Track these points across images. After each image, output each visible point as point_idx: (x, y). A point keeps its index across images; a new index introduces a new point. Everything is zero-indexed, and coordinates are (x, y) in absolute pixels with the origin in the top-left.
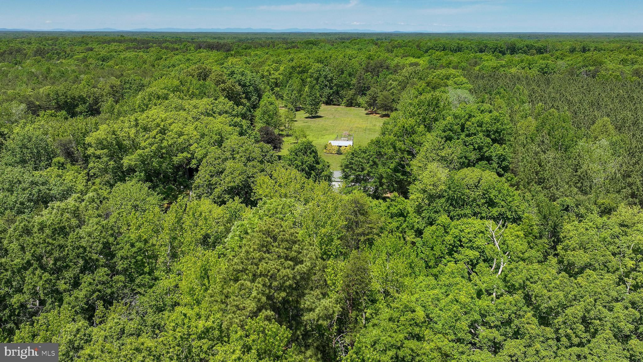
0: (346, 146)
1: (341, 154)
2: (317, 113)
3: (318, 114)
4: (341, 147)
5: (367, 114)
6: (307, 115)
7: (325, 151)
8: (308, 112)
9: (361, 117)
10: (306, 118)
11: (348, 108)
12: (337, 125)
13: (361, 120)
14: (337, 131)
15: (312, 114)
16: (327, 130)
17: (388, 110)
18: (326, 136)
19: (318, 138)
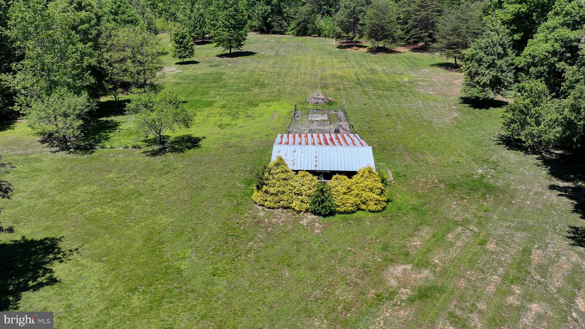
0: (350, 174)
1: (332, 213)
2: (241, 45)
3: (244, 49)
4: (328, 175)
5: (339, 47)
6: (221, 50)
7: (257, 196)
8: (220, 42)
9: (330, 53)
10: (221, 56)
11: (300, 38)
12: (285, 70)
13: (336, 60)
14: (289, 89)
15: (231, 47)
16: (263, 85)
17: (385, 37)
18: (262, 107)
19: (235, 116)
